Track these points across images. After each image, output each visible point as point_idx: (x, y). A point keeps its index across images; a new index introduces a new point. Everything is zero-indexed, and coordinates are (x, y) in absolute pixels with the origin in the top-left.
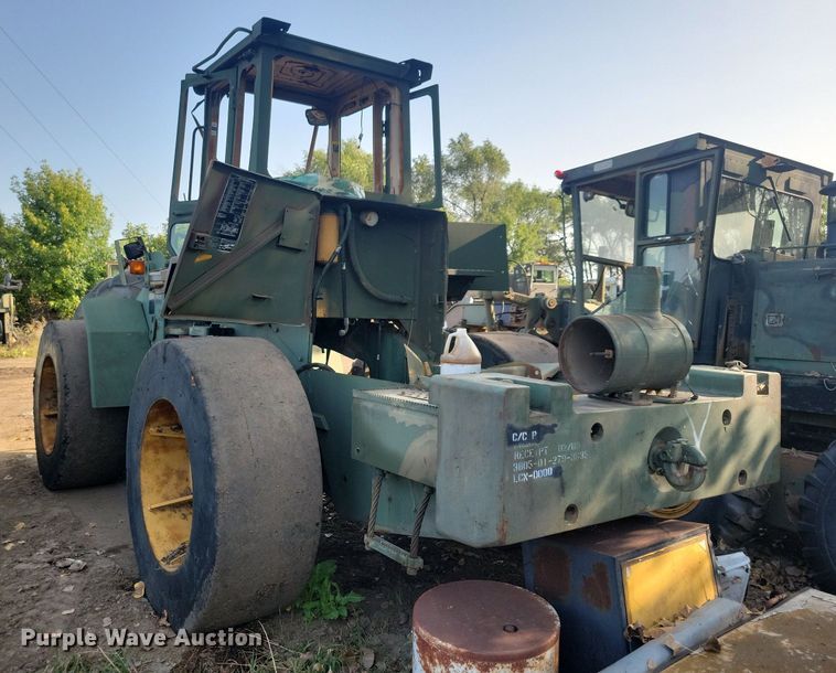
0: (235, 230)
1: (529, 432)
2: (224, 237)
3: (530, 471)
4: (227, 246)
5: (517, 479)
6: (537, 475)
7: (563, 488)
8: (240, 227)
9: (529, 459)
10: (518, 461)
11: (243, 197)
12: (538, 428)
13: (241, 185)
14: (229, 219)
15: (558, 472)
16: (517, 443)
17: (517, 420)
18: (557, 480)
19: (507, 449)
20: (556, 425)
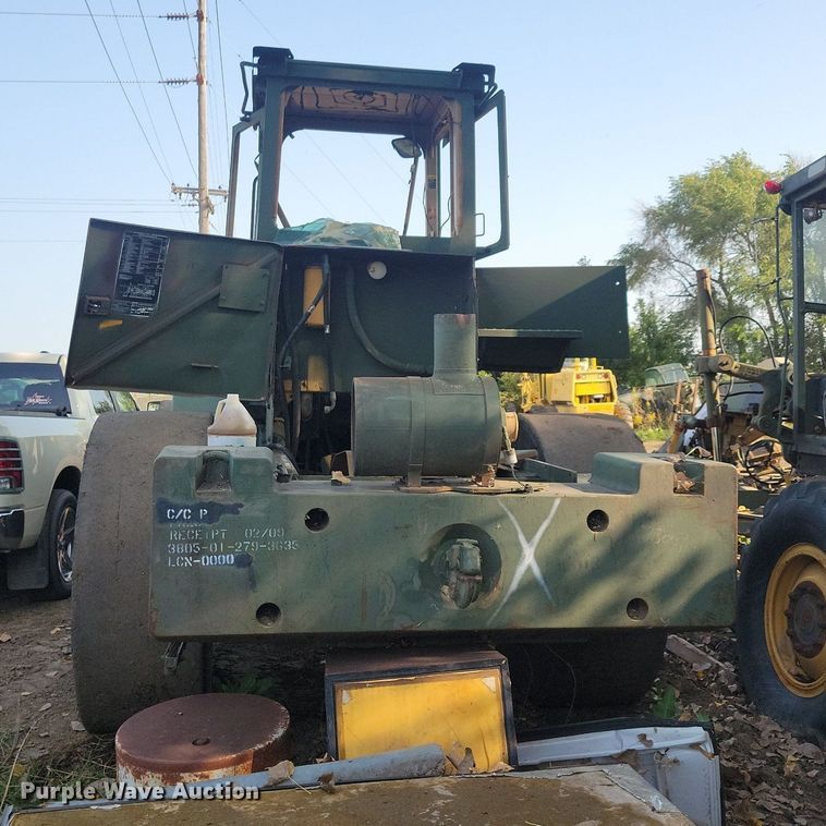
0: (149, 292)
1: (195, 509)
2: (134, 300)
3: (196, 556)
4: (143, 310)
5: (174, 562)
6: (207, 561)
7: (253, 581)
8: (156, 288)
9: (194, 541)
10: (176, 542)
11: (153, 256)
12: (210, 506)
13: (144, 242)
14: (137, 280)
15: (243, 561)
16: (174, 521)
17: (174, 494)
18: (242, 571)
19: (160, 526)
20: (241, 506)
